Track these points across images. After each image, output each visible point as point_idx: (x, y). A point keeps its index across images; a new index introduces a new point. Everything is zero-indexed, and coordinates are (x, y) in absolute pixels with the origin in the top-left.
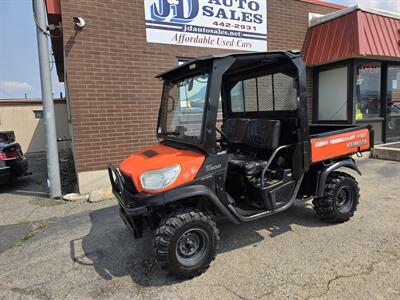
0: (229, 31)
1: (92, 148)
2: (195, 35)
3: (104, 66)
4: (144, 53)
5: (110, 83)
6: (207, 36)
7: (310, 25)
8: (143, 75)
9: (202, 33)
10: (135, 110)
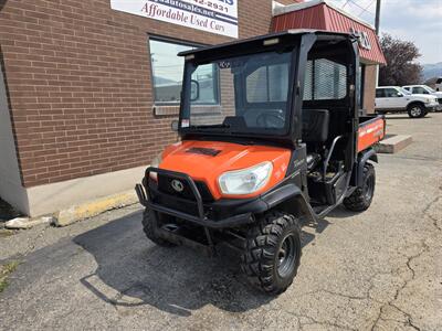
0: (202, 9)
1: (45, 153)
2: (167, 8)
3: (56, 37)
4: (108, 23)
5: (65, 61)
6: (181, 11)
7: (273, 14)
8: (108, 53)
9: (175, 7)
10: (100, 100)
